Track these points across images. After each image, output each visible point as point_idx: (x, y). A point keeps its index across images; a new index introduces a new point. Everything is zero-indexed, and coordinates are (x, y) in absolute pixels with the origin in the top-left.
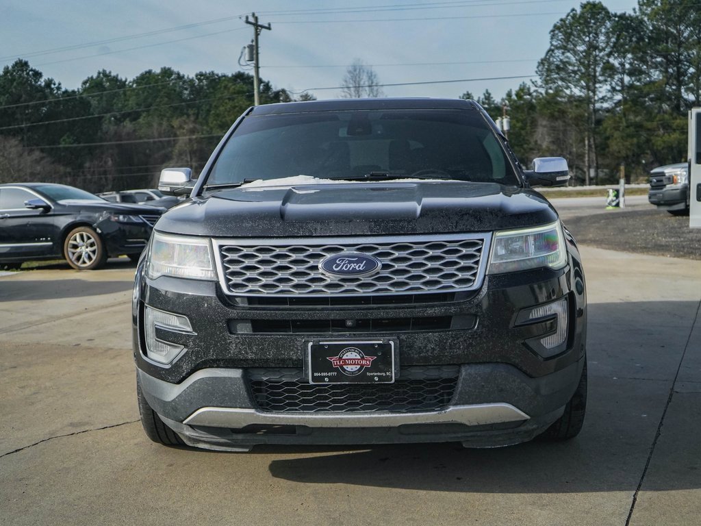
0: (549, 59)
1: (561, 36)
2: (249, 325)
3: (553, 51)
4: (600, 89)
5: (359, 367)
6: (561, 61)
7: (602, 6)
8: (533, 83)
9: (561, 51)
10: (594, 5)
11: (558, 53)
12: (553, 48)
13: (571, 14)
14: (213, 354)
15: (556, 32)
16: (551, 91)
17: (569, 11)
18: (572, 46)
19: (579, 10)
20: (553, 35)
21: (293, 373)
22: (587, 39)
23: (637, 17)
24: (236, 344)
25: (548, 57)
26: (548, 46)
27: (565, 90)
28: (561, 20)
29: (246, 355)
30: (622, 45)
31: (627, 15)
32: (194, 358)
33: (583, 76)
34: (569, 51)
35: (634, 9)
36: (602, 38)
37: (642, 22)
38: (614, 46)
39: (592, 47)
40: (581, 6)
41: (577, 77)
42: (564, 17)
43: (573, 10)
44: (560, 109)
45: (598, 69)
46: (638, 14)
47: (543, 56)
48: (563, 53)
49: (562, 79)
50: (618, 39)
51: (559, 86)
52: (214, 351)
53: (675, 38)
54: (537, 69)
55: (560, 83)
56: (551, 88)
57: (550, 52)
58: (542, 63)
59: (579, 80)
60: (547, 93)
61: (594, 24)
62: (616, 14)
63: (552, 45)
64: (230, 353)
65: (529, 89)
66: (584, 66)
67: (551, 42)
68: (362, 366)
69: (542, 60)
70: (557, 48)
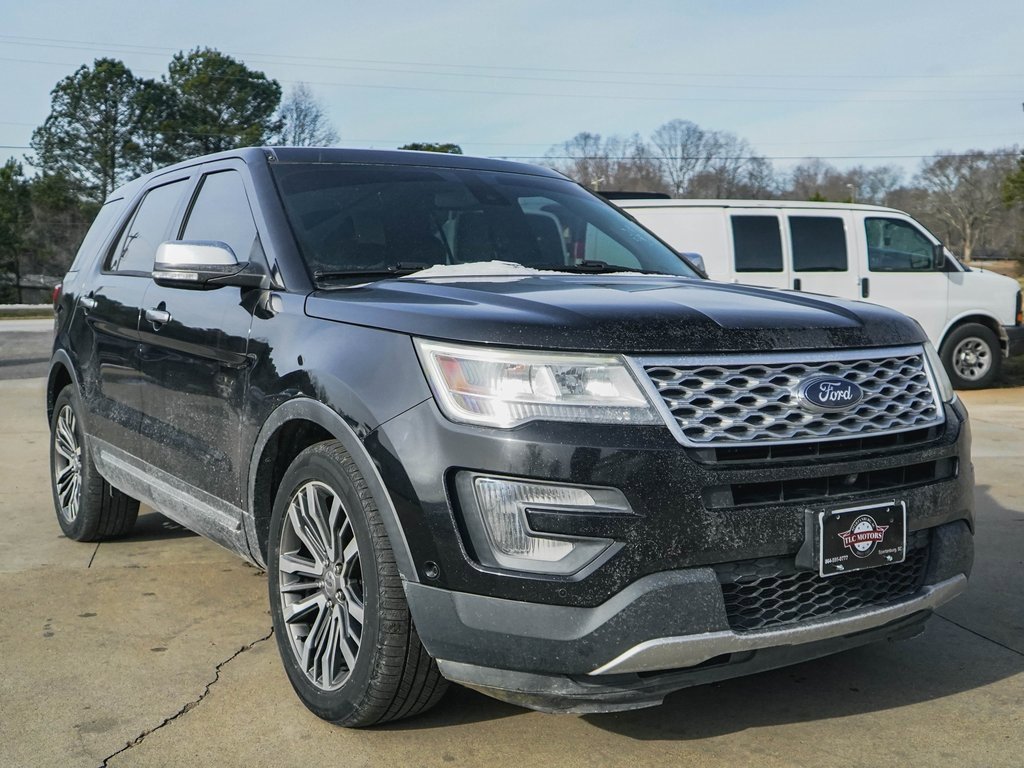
0: (50, 128)
1: (67, 99)
2: (729, 494)
3: (56, 118)
4: (121, 175)
5: (870, 543)
6: (67, 133)
7: (123, 67)
8: (27, 159)
9: (67, 120)
10: (113, 64)
11: (64, 122)
12: (55, 114)
13: (82, 72)
14: (677, 547)
15: (61, 93)
16: (51, 173)
17: (79, 68)
18: (82, 115)
19: (92, 69)
20: (56, 97)
21: (772, 565)
22: (103, 107)
23: (168, 87)
24: (717, 527)
25: (48, 126)
26: (49, 112)
27: (72, 172)
28: (68, 78)
29: (730, 543)
30: (150, 121)
31: (156, 82)
32: (638, 558)
33: (97, 156)
34: (78, 121)
35: (163, 77)
36: (122, 108)
37: (174, 94)
38: (138, 121)
39: (109, 119)
40: (96, 64)
41: (89, 156)
42: (72, 75)
43: (84, 67)
44: (66, 197)
45: (118, 148)
46: (168, 83)
47: (42, 123)
48: (70, 123)
49: (69, 158)
50: (143, 113)
51: (63, 166)
52: (678, 542)
53: (215, 119)
54: (32, 141)
55: (65, 163)
56: (51, 168)
57: (52, 120)
58: (39, 132)
59: (91, 162)
60: (46, 175)
61: (112, 89)
62: (141, 80)
63: (54, 110)
64: (707, 542)
65: (20, 167)
66: (99, 142)
67: (53, 106)
68: (874, 541)
69: (40, 129)
70: (61, 114)
